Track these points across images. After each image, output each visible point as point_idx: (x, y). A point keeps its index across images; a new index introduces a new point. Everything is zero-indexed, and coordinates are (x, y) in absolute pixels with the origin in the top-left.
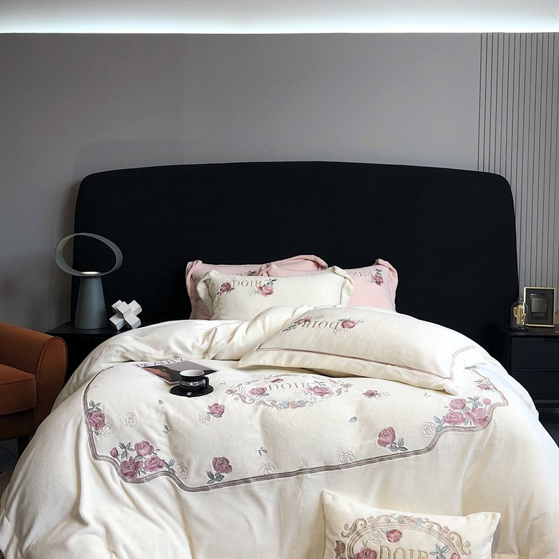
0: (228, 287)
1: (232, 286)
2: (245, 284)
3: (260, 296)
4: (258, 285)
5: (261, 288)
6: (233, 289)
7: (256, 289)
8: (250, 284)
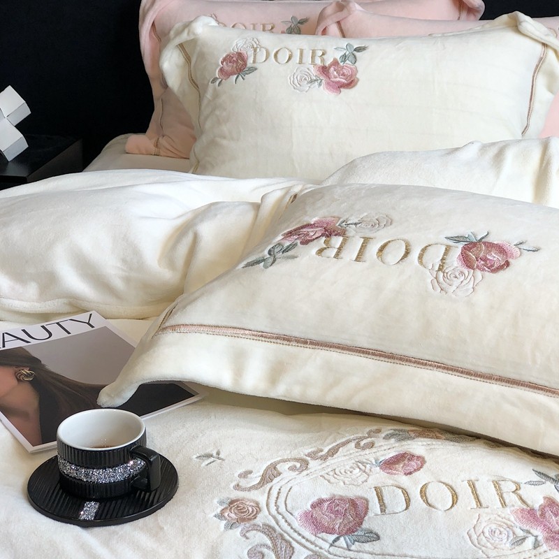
0: (238, 65)
1: (250, 62)
2: (283, 57)
3: (322, 93)
4: (318, 61)
5: (324, 70)
6: (253, 69)
7: (314, 72)
8: (296, 58)
